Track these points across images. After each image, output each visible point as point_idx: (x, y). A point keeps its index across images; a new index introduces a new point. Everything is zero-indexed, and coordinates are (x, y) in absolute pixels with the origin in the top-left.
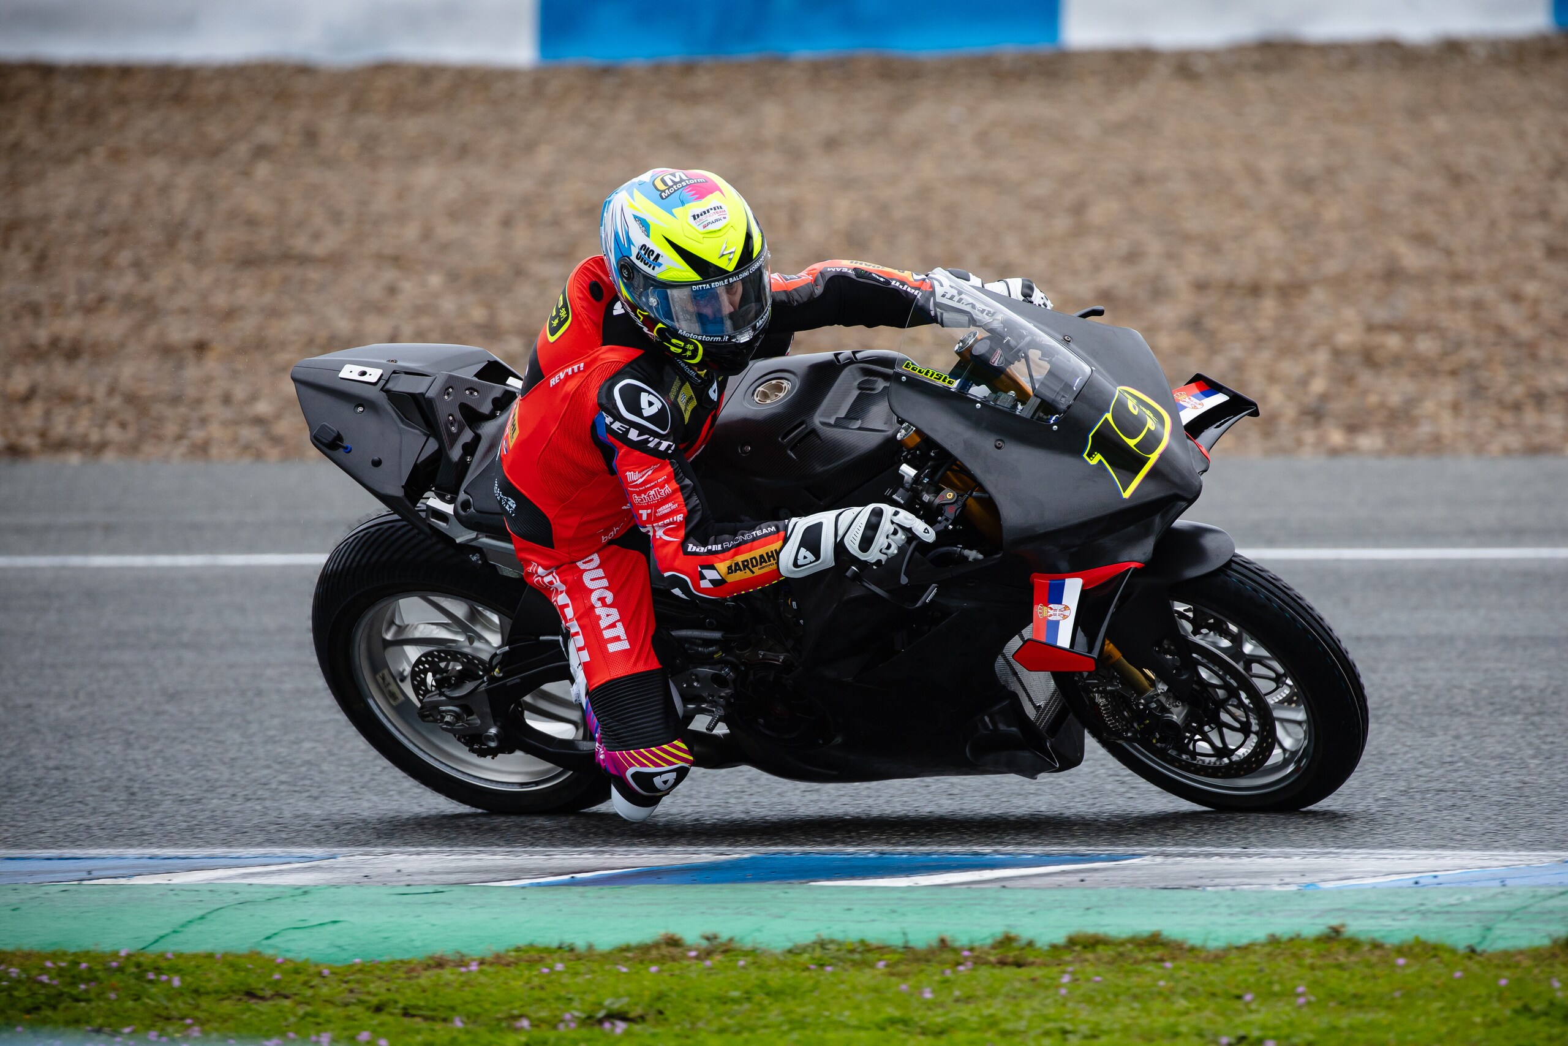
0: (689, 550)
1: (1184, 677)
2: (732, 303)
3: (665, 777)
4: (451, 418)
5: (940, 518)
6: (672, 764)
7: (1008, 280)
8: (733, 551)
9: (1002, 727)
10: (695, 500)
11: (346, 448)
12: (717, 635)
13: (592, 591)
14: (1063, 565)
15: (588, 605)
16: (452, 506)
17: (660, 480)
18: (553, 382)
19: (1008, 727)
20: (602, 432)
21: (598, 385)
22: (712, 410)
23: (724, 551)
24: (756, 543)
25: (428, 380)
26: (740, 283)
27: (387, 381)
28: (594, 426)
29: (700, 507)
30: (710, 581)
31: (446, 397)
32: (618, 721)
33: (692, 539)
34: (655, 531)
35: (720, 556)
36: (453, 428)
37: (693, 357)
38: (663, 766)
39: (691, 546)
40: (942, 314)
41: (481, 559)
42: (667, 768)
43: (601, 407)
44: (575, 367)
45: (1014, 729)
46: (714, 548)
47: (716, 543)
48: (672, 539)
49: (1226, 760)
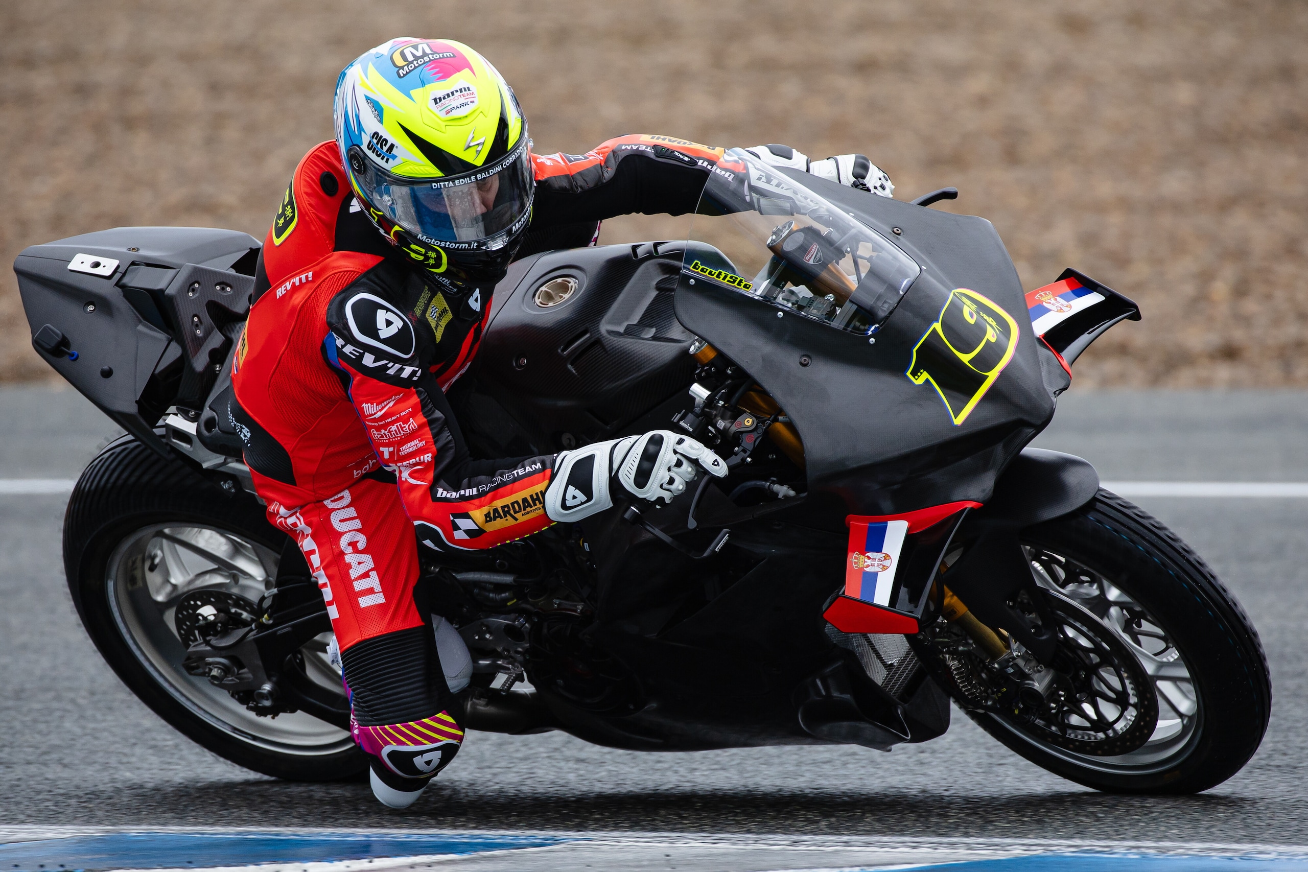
0: (439, 495)
1: (1044, 638)
2: (484, 202)
3: (427, 757)
4: (196, 319)
5: (736, 449)
6: (438, 741)
7: (839, 158)
8: (490, 495)
9: (836, 694)
10: (446, 436)
11: (72, 355)
12: (508, 579)
13: (341, 534)
14: (887, 505)
15: (336, 551)
16: (195, 425)
17: (403, 414)
18: (280, 292)
19: (842, 693)
20: (333, 356)
21: (327, 300)
22: (474, 322)
23: (480, 495)
24: (517, 484)
25: (171, 272)
26: (497, 176)
27: (124, 274)
28: (323, 348)
29: (452, 445)
30: (466, 531)
31: (191, 294)
32: (371, 690)
33: (442, 482)
34: (400, 472)
35: (476, 502)
36: (198, 332)
37: (438, 264)
38: (425, 744)
39: (440, 490)
40: (758, 200)
41: (234, 486)
42: (430, 746)
43: (331, 326)
44: (303, 277)
45: (847, 696)
46: (468, 492)
47: (470, 486)
48: (419, 483)
49: (1101, 735)
